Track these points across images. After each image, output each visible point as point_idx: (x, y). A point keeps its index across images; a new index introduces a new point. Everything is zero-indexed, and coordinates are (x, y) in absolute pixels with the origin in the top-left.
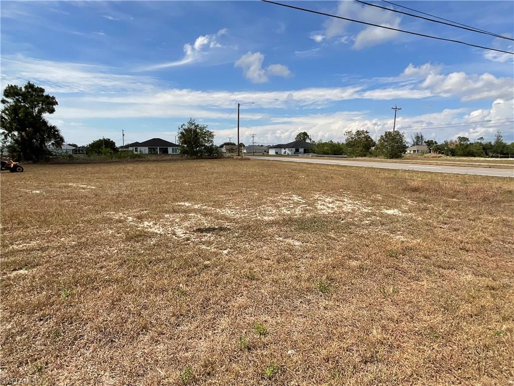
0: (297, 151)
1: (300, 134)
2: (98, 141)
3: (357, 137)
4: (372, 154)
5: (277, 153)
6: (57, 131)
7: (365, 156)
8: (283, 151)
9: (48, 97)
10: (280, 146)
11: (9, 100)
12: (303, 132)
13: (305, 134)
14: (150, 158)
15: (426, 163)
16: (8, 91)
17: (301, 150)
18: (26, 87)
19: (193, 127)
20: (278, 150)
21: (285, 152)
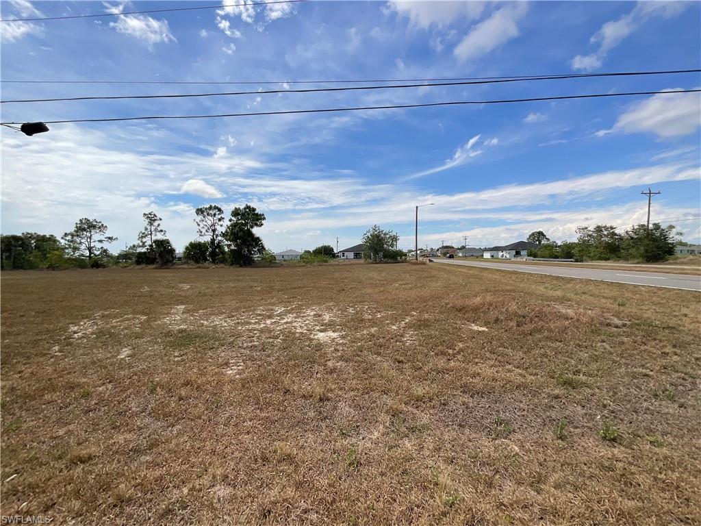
0: (518, 253)
1: (533, 234)
3: (595, 235)
5: (492, 256)
6: (261, 241)
8: (500, 254)
9: (258, 214)
10: (497, 249)
11: (234, 219)
12: (539, 231)
13: (541, 234)
15: (634, 269)
16: (234, 212)
18: (245, 208)
19: (377, 233)
20: (494, 253)
21: (503, 256)
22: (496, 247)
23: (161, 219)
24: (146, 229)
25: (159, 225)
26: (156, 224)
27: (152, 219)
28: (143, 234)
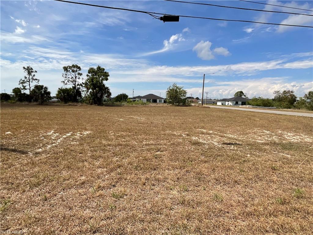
0: (237, 103)
1: (237, 93)
2: (120, 95)
3: (283, 96)
4: (295, 107)
5: (222, 104)
6: (109, 90)
7: (290, 108)
8: (227, 103)
9: (106, 72)
10: (225, 100)
11: (90, 75)
12: (240, 91)
13: (241, 92)
14: (152, 105)
16: (90, 71)
17: (240, 103)
18: (97, 68)
19: (175, 88)
20: (224, 102)
21: (228, 104)
22: (224, 99)
23: (36, 72)
24: (26, 78)
25: (34, 75)
26: (33, 74)
27: (29, 70)
28: (24, 81)
